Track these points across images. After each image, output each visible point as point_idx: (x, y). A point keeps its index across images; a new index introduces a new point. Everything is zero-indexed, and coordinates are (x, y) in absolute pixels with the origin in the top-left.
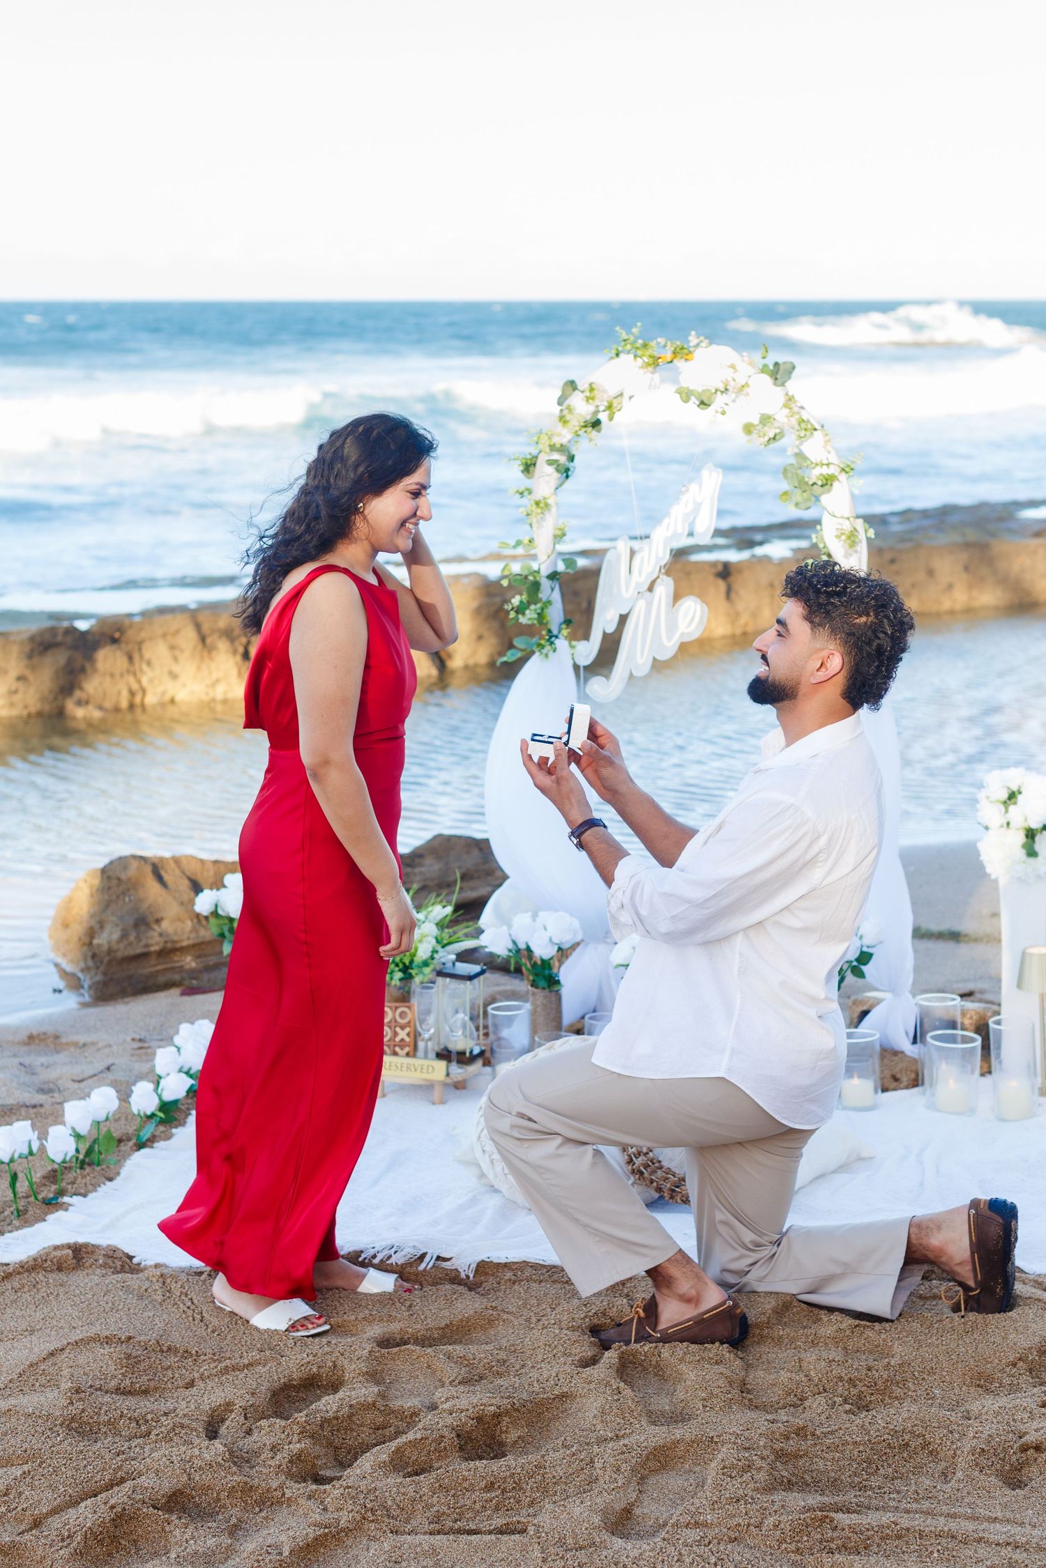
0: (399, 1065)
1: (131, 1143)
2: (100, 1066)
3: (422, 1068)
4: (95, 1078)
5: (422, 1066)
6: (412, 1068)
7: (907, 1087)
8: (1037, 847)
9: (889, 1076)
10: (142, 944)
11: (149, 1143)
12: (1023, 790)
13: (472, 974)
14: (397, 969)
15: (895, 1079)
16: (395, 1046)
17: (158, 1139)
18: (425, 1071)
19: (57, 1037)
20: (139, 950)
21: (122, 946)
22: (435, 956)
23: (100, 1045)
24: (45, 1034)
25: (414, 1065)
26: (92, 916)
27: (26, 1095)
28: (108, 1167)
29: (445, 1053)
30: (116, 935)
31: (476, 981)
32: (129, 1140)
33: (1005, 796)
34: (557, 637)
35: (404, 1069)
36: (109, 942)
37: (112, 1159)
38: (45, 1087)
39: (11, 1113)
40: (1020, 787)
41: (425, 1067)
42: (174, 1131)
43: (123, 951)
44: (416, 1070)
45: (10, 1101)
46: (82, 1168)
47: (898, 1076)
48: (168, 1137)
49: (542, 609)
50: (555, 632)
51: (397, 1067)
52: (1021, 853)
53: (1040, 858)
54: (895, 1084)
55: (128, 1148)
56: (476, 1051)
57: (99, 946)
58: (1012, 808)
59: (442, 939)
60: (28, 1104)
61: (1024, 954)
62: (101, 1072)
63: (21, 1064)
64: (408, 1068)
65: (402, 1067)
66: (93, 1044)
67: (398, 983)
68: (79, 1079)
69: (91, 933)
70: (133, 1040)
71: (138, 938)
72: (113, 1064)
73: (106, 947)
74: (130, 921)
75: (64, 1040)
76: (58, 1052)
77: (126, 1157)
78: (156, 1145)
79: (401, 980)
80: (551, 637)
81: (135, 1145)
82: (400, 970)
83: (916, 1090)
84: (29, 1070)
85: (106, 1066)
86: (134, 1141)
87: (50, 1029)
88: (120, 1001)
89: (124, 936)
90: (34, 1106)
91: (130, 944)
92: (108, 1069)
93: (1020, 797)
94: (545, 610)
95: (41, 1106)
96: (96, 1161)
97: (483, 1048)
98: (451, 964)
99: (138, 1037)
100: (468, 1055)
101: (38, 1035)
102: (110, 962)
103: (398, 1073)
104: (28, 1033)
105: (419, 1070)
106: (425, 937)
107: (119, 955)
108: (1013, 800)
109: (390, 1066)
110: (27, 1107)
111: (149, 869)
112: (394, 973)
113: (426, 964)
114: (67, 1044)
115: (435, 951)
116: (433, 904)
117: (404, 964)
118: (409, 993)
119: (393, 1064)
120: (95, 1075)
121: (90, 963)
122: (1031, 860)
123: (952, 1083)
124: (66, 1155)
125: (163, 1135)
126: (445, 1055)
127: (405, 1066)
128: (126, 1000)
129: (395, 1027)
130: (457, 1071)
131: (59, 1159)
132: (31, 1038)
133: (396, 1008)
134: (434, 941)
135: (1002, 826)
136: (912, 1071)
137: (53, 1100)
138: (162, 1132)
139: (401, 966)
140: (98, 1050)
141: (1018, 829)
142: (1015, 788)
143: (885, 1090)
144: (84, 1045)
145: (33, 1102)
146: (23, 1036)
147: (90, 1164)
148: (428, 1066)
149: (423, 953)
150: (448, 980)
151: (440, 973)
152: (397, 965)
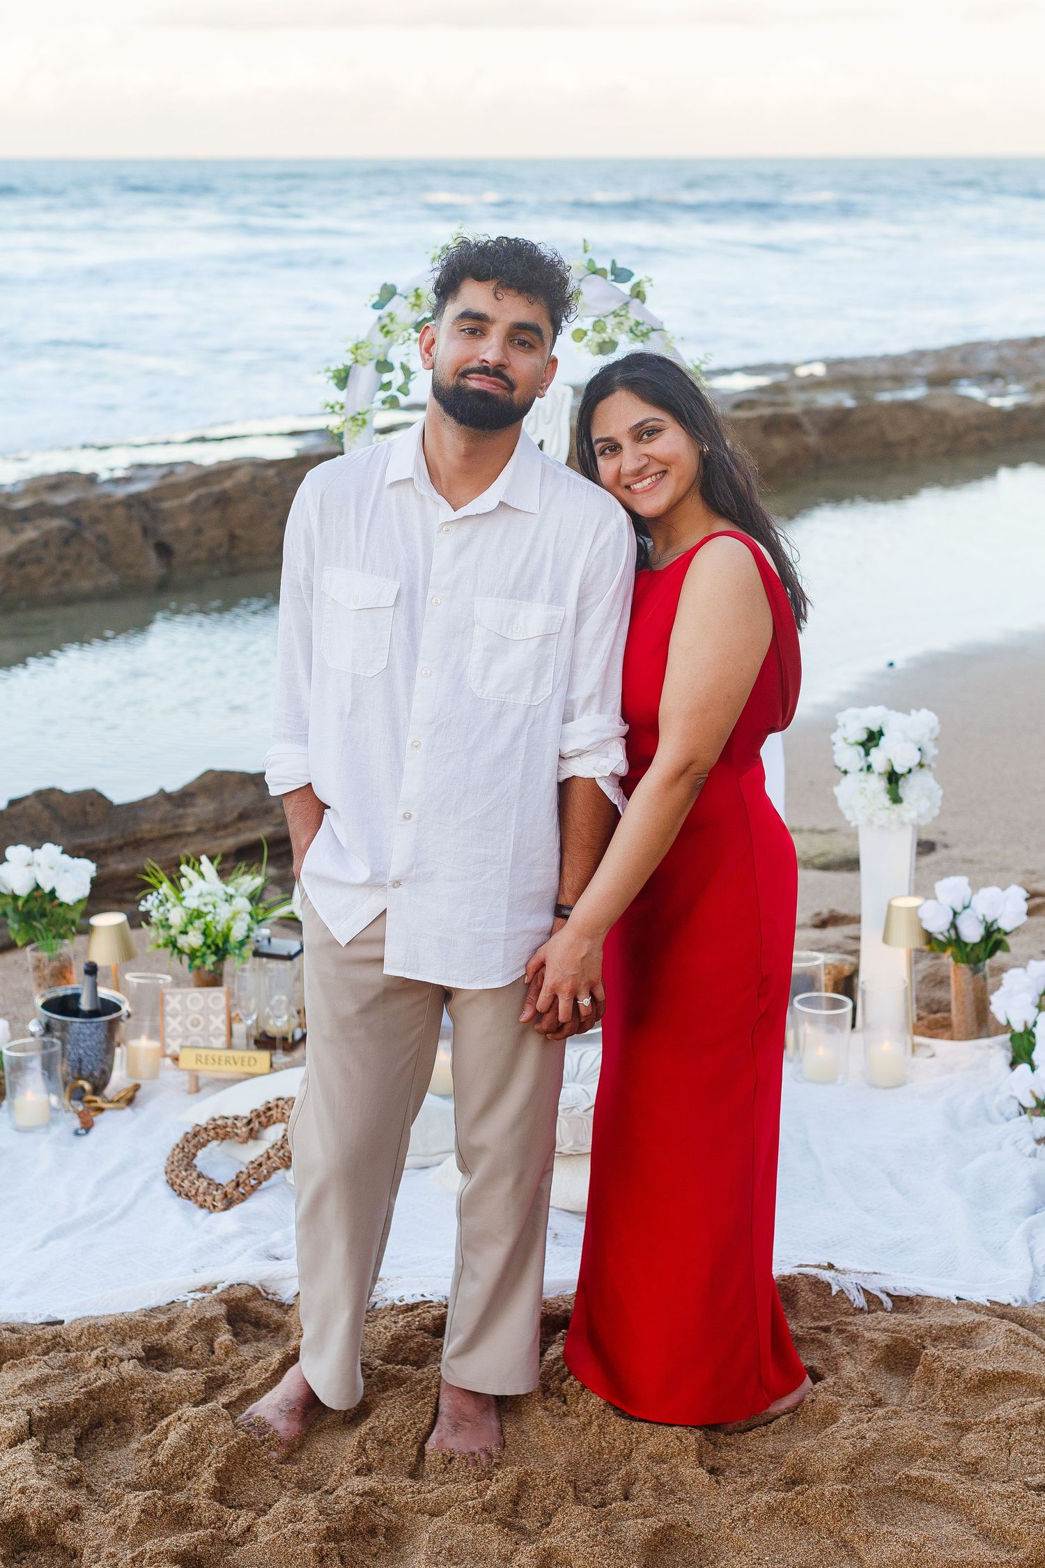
0: (217, 1059)
3: (243, 1061)
5: (242, 1058)
6: (232, 1062)
8: (901, 792)
12: (884, 731)
13: (292, 953)
14: (209, 952)
16: (209, 1035)
18: (246, 1063)
22: (251, 934)
25: (234, 1058)
29: (264, 1039)
33: (864, 736)
35: (223, 1062)
40: (881, 728)
41: (246, 1060)
44: (235, 1063)
51: (213, 1060)
52: (885, 799)
53: (905, 804)
56: (298, 1034)
58: (873, 751)
59: (257, 915)
61: (890, 907)
64: (227, 1061)
65: (220, 1060)
67: (212, 968)
79: (213, 964)
82: (213, 953)
93: (883, 740)
98: (266, 942)
100: (290, 1040)
103: (216, 1067)
105: (239, 1062)
106: (239, 913)
108: (875, 742)
109: (206, 1059)
112: (207, 957)
113: (242, 944)
115: (250, 929)
116: (242, 875)
117: (217, 946)
118: (221, 975)
119: (209, 1058)
122: (896, 807)
123: (821, 1052)
127: (223, 1059)
129: (208, 1014)
130: (281, 1058)
133: (207, 993)
134: (248, 918)
135: (861, 770)
139: (213, 948)
141: (880, 774)
142: (875, 729)
148: (249, 1058)
149: (238, 932)
150: (265, 960)
151: (257, 954)
152: (209, 947)
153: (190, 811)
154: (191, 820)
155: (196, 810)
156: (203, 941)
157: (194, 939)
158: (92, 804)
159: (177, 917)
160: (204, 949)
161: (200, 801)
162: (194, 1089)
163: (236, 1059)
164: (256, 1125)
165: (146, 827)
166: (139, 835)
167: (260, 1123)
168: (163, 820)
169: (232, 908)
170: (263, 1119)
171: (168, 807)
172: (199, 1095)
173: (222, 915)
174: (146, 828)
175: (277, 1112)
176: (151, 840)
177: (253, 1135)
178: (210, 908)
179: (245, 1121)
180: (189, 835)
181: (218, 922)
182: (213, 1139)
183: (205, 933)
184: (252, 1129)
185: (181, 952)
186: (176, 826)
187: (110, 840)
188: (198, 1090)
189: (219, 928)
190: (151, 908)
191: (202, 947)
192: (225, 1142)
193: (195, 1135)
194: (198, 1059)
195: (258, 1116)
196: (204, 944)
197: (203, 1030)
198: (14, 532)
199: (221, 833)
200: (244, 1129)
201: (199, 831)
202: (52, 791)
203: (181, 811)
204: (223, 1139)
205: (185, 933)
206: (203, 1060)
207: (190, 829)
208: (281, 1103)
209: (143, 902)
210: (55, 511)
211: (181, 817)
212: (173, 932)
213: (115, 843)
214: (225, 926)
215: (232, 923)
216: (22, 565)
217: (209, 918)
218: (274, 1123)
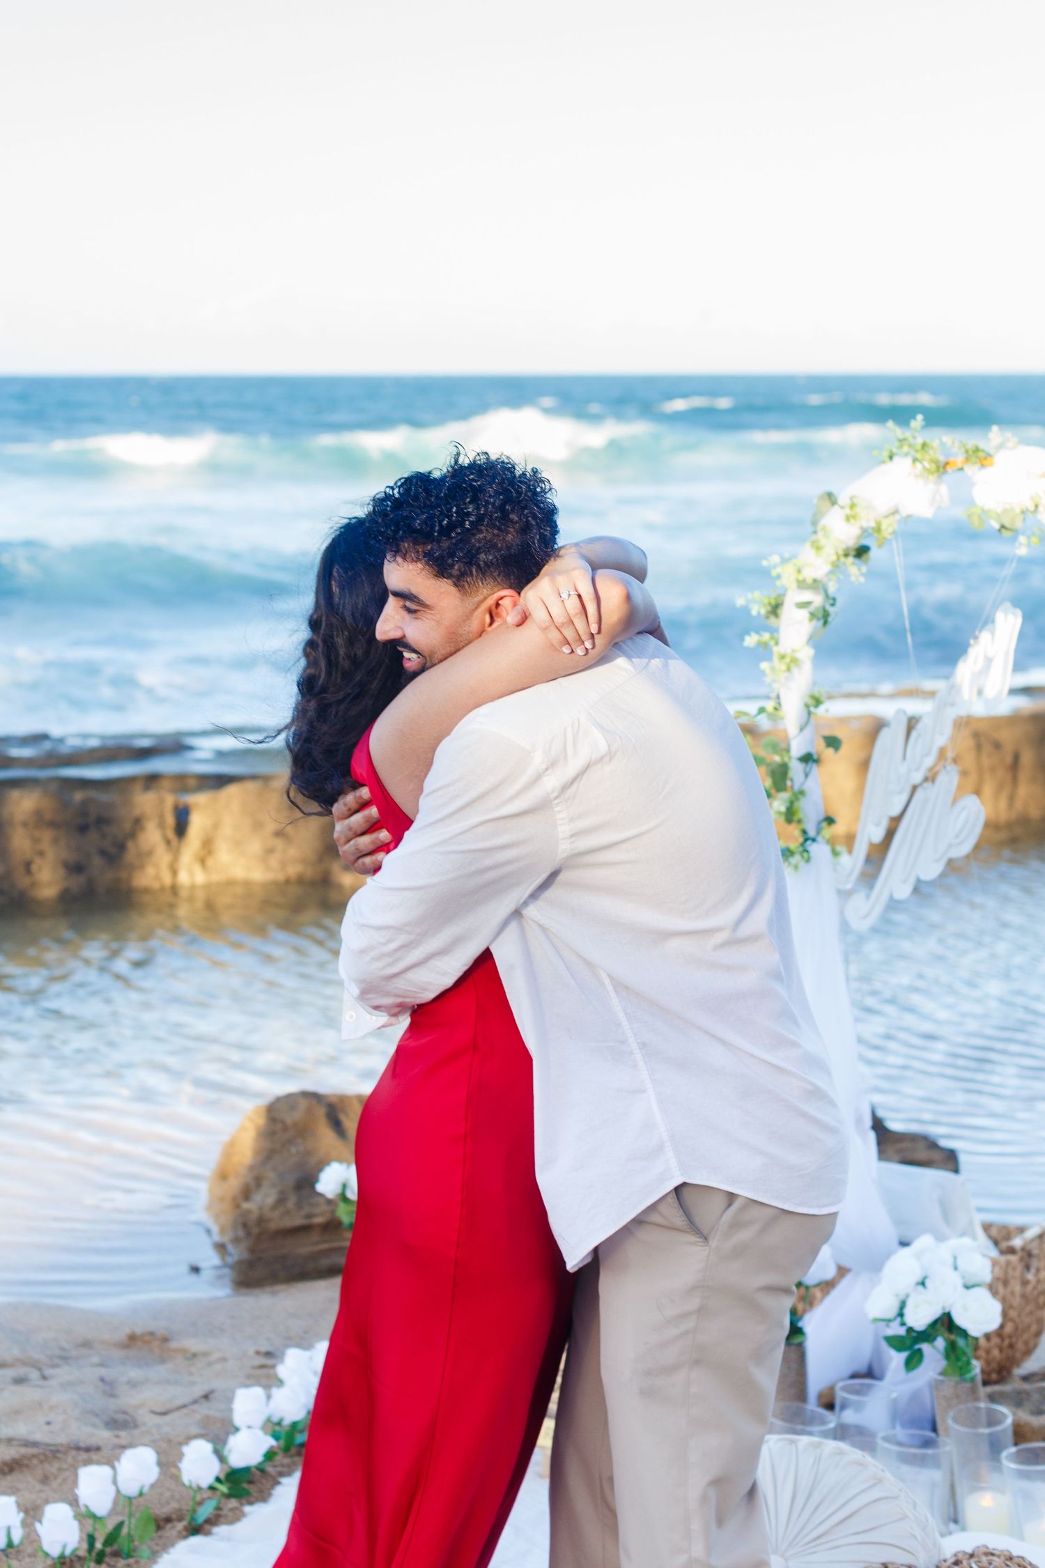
1: (180, 1526)
2: (198, 1391)
4: (184, 1411)
10: (303, 1213)
11: (207, 1527)
17: (222, 1520)
19: (165, 1340)
20: (298, 1221)
21: (276, 1214)
23: (215, 1356)
24: (152, 1334)
26: (251, 1168)
27: (89, 1430)
28: (137, 1562)
30: (271, 1200)
32: (180, 1519)
34: (814, 840)
36: (260, 1208)
37: (145, 1552)
38: (120, 1417)
39: (55, 1457)
42: (247, 1509)
43: (279, 1221)
45: (62, 1439)
46: (100, 1559)
48: (237, 1517)
49: (792, 803)
50: (812, 833)
55: (174, 1533)
57: (249, 1212)
60: (82, 1445)
62: (195, 1402)
63: (102, 1380)
66: (205, 1354)
68: (162, 1409)
69: (246, 1193)
70: (258, 1353)
71: (299, 1205)
72: (212, 1392)
73: (254, 1216)
74: (291, 1180)
75: (173, 1345)
76: (162, 1360)
77: (166, 1546)
78: (216, 1530)
80: (806, 840)
81: (186, 1528)
84: (109, 1387)
85: (203, 1393)
86: (184, 1523)
87: (159, 1326)
88: (269, 1289)
89: (281, 1201)
90: (88, 1450)
91: (288, 1212)
92: (206, 1397)
94: (796, 804)
95: (98, 1449)
96: (126, 1549)
99: (264, 1349)
101: (143, 1335)
102: (260, 1234)
104: (127, 1331)
107: (273, 1226)
110: (78, 1448)
111: (321, 1112)
114: (177, 1351)
120: (184, 1406)
121: (241, 1233)
124: (64, 1547)
125: (230, 1514)
128: (278, 1288)
131: (55, 1551)
132: (133, 1338)
137: (116, 1441)
138: (232, 1510)
140: (210, 1364)
144: (195, 1355)
145: (93, 1441)
146: (121, 1335)
147: (117, 1554)
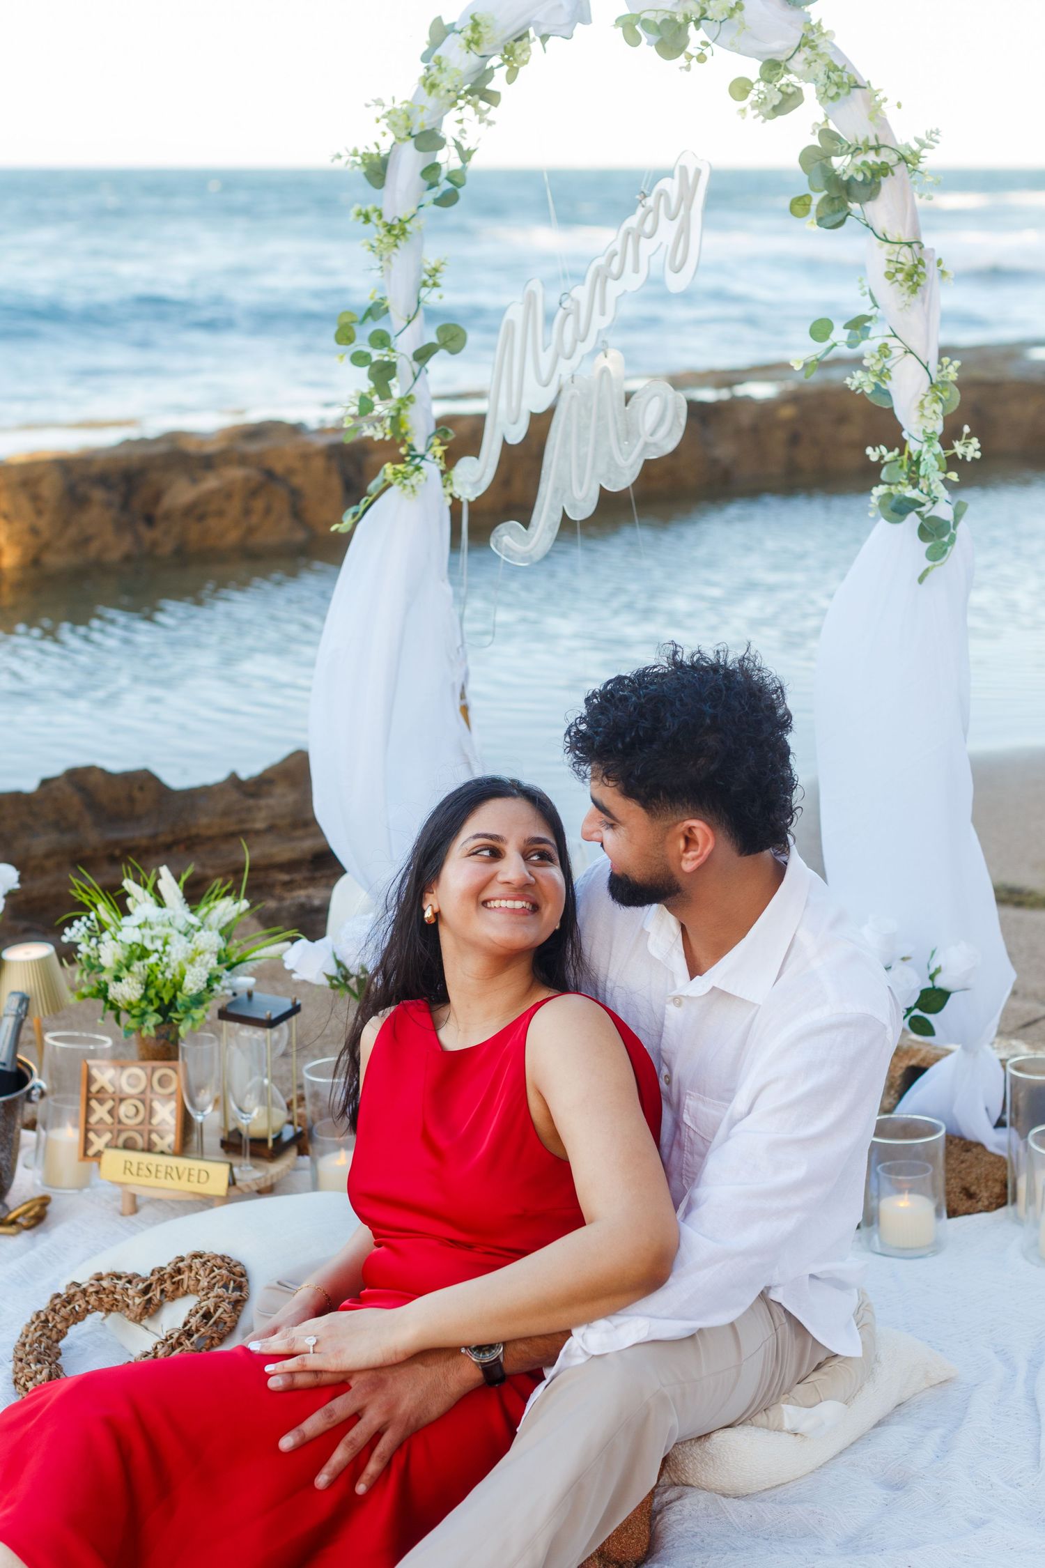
0: (153, 1170)
3: (189, 1175)
5: (196, 1168)
6: (174, 1174)
7: (988, 1209)
9: (958, 1190)
13: (274, 1016)
14: (150, 1008)
15: (970, 1195)
16: (153, 1132)
18: (194, 1179)
22: (215, 986)
25: (177, 1169)
29: (235, 1140)
31: (284, 1025)
34: (423, 458)
35: (162, 1175)
41: (195, 1173)
44: (179, 1178)
47: (973, 1189)
51: (148, 1169)
54: (967, 1204)
56: (288, 1134)
59: (230, 955)
64: (166, 1174)
65: (157, 1171)
67: (153, 1033)
79: (156, 1026)
80: (414, 458)
82: (156, 1011)
83: (1001, 1211)
97: (299, 1129)
98: (245, 996)
100: (270, 1144)
103: (152, 1181)
105: (185, 1177)
106: (201, 952)
109: (139, 1168)
112: (147, 1017)
113: (198, 1001)
115: (212, 979)
116: (216, 898)
117: (163, 1000)
118: (173, 1044)
119: (144, 1167)
126: (233, 1144)
127: (162, 1169)
129: (151, 1100)
130: (250, 1172)
133: (154, 1070)
134: (213, 961)
136: (996, 1180)
139: (157, 1003)
143: (952, 1213)
148: (199, 1172)
149: (193, 982)
150: (237, 1025)
151: (224, 1014)
152: (151, 1002)
153: (263, 802)
154: (263, 814)
155: (271, 801)
156: (142, 991)
157: (128, 990)
158: (141, 788)
159: (110, 953)
160: (144, 1004)
161: (279, 789)
162: (128, 1207)
163: (181, 1170)
164: (155, 1294)
165: (204, 820)
166: (194, 831)
167: (162, 1291)
168: (226, 813)
169: (191, 946)
170: (168, 1286)
171: (234, 796)
172: (133, 1218)
173: (173, 956)
174: (204, 822)
175: (189, 1277)
176: (210, 839)
177: (150, 1309)
178: (158, 944)
179: (141, 1286)
180: (258, 833)
181: (168, 965)
182: (95, 1309)
183: (147, 984)
184: (150, 1301)
185: (113, 1006)
186: (241, 821)
187: (154, 836)
188: (135, 1210)
189: (168, 975)
190: (76, 940)
191: (141, 1000)
192: (113, 1314)
193: (70, 1300)
194: (127, 1169)
195: (161, 1280)
196: (144, 997)
197: (141, 1123)
198: (195, 481)
199: (299, 833)
200: (137, 1301)
201: (271, 829)
202: (90, 770)
203: (251, 802)
204: (109, 1311)
205: (118, 979)
206: (134, 1170)
207: (260, 825)
208: (198, 1261)
209: (67, 930)
210: (243, 460)
211: (249, 810)
212: (106, 977)
213: (161, 839)
214: (177, 973)
215: (188, 967)
216: (202, 518)
217: (153, 959)
218: (185, 1294)
